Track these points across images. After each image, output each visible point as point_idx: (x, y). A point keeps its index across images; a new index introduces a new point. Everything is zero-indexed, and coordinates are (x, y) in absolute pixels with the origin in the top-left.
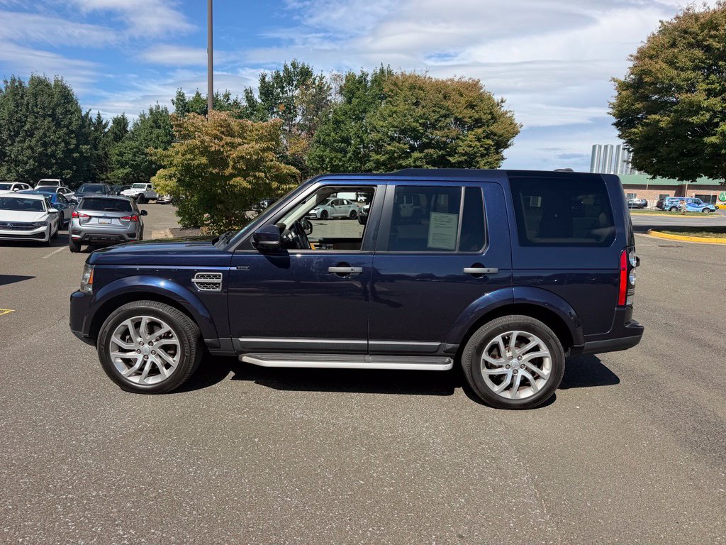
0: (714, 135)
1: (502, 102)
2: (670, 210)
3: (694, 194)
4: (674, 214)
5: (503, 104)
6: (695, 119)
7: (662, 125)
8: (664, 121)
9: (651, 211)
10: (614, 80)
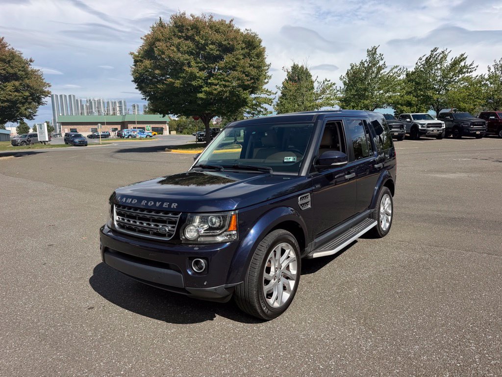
0: (201, 92)
1: (31, 61)
2: (128, 137)
3: (132, 127)
4: (130, 139)
5: (31, 63)
6: (194, 83)
7: (176, 85)
8: (178, 83)
9: (113, 139)
10: (132, 54)
